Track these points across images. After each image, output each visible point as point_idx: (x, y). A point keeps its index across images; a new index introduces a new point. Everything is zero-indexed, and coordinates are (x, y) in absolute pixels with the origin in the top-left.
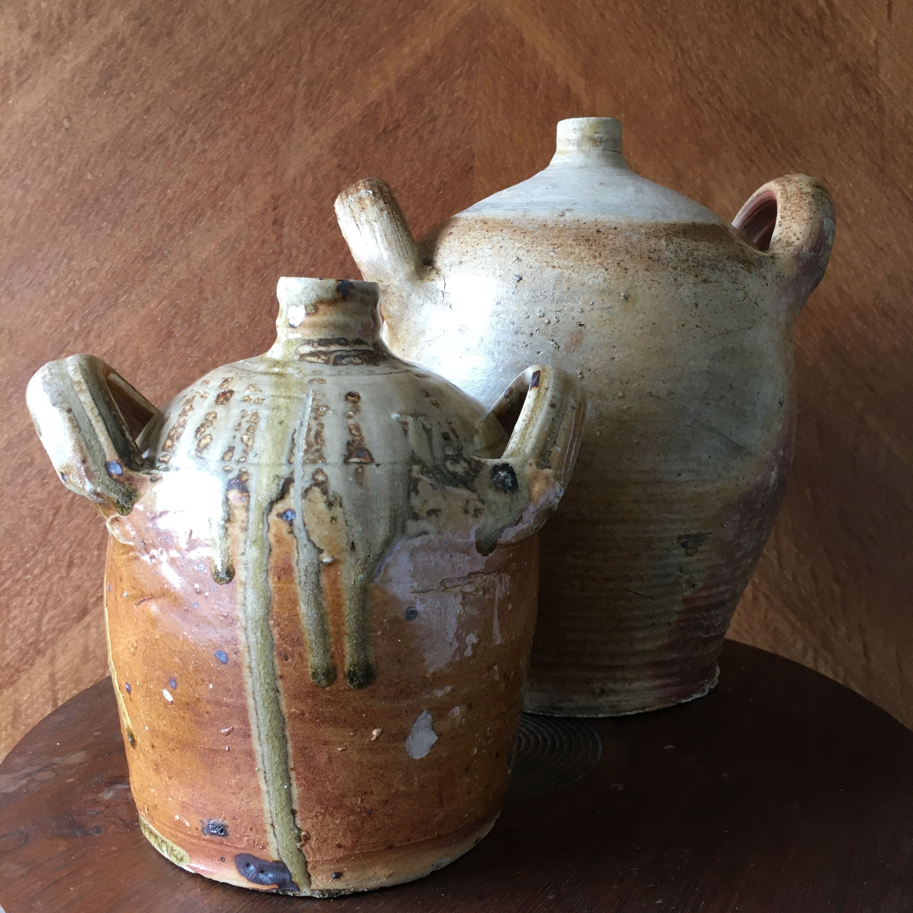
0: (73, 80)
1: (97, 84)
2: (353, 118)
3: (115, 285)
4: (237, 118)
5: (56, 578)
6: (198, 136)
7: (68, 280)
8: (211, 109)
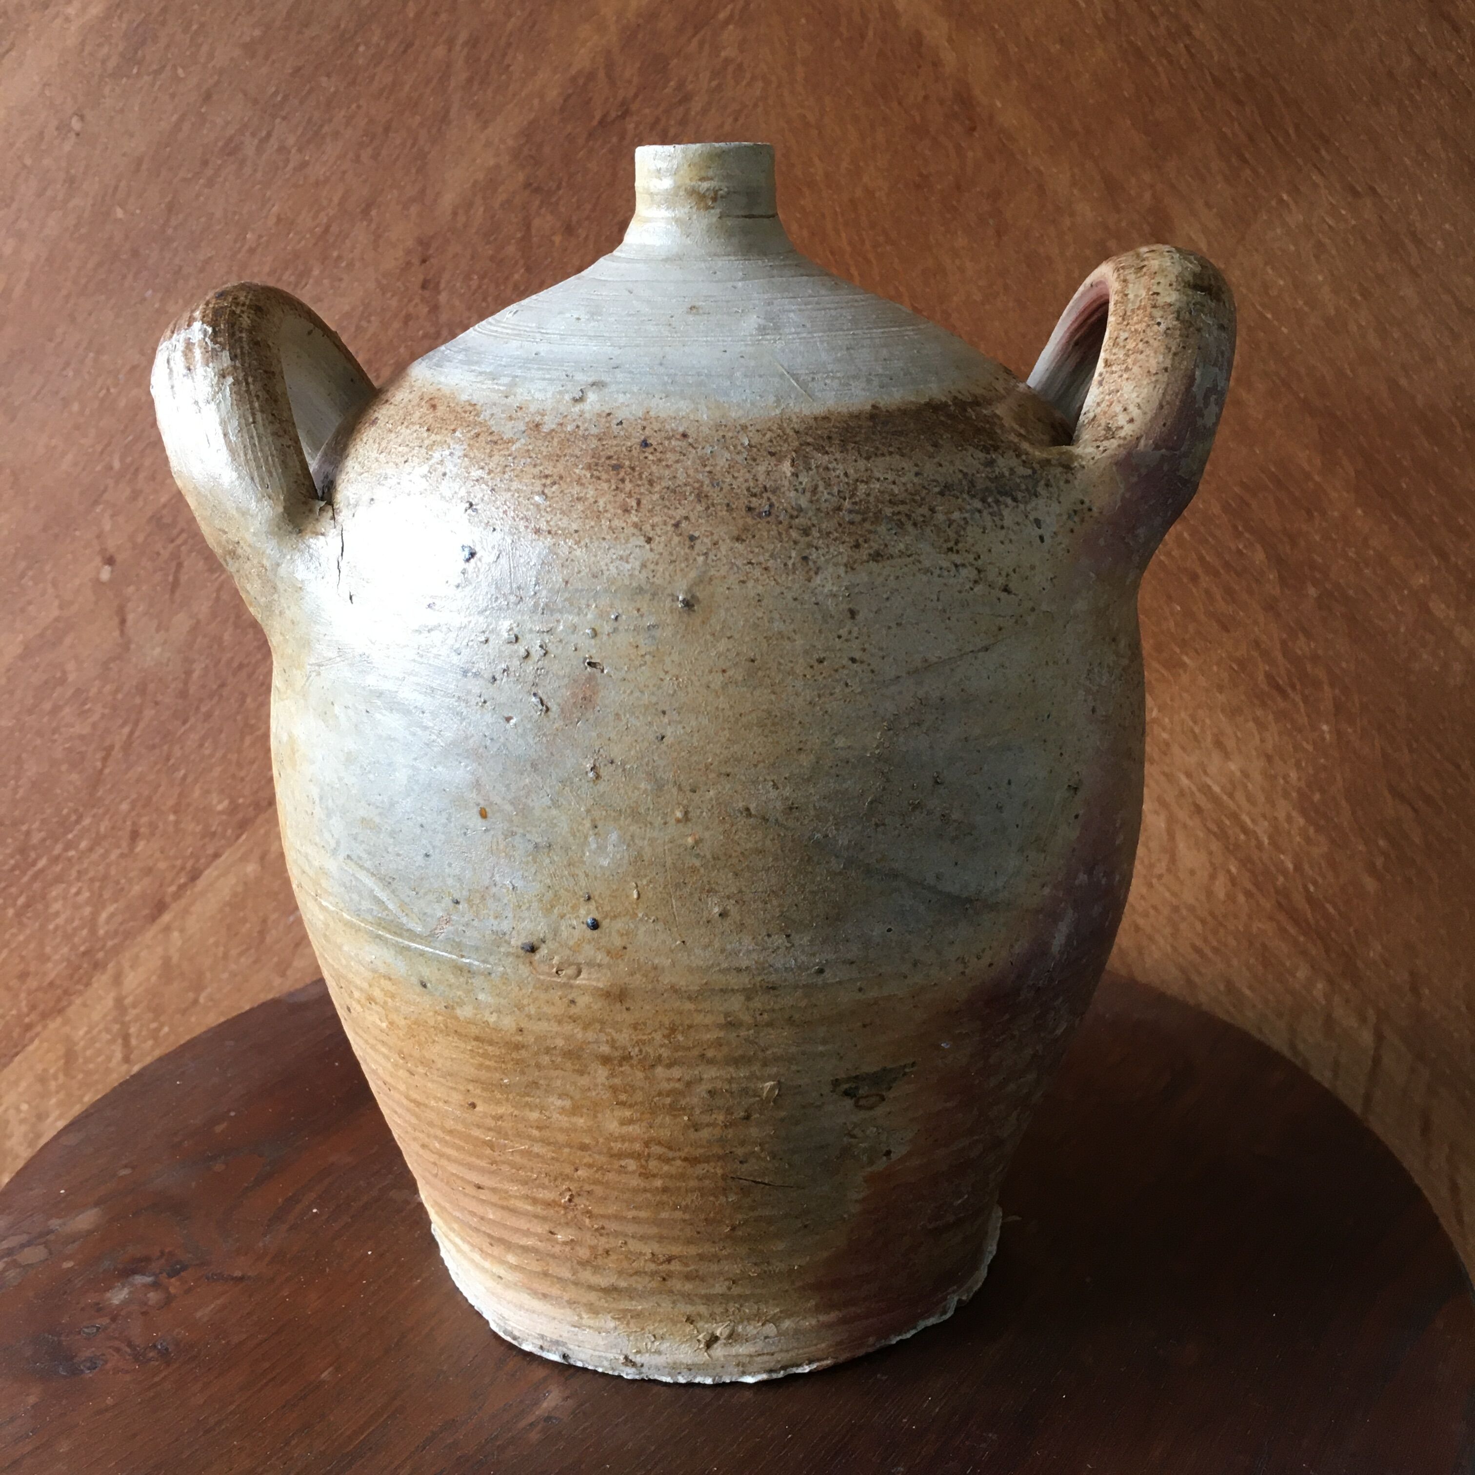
0: (83, 50)
1: (122, 56)
2: (548, 100)
4: (354, 106)
5: (113, 856)
6: (291, 140)
7: (98, 386)
8: (310, 92)
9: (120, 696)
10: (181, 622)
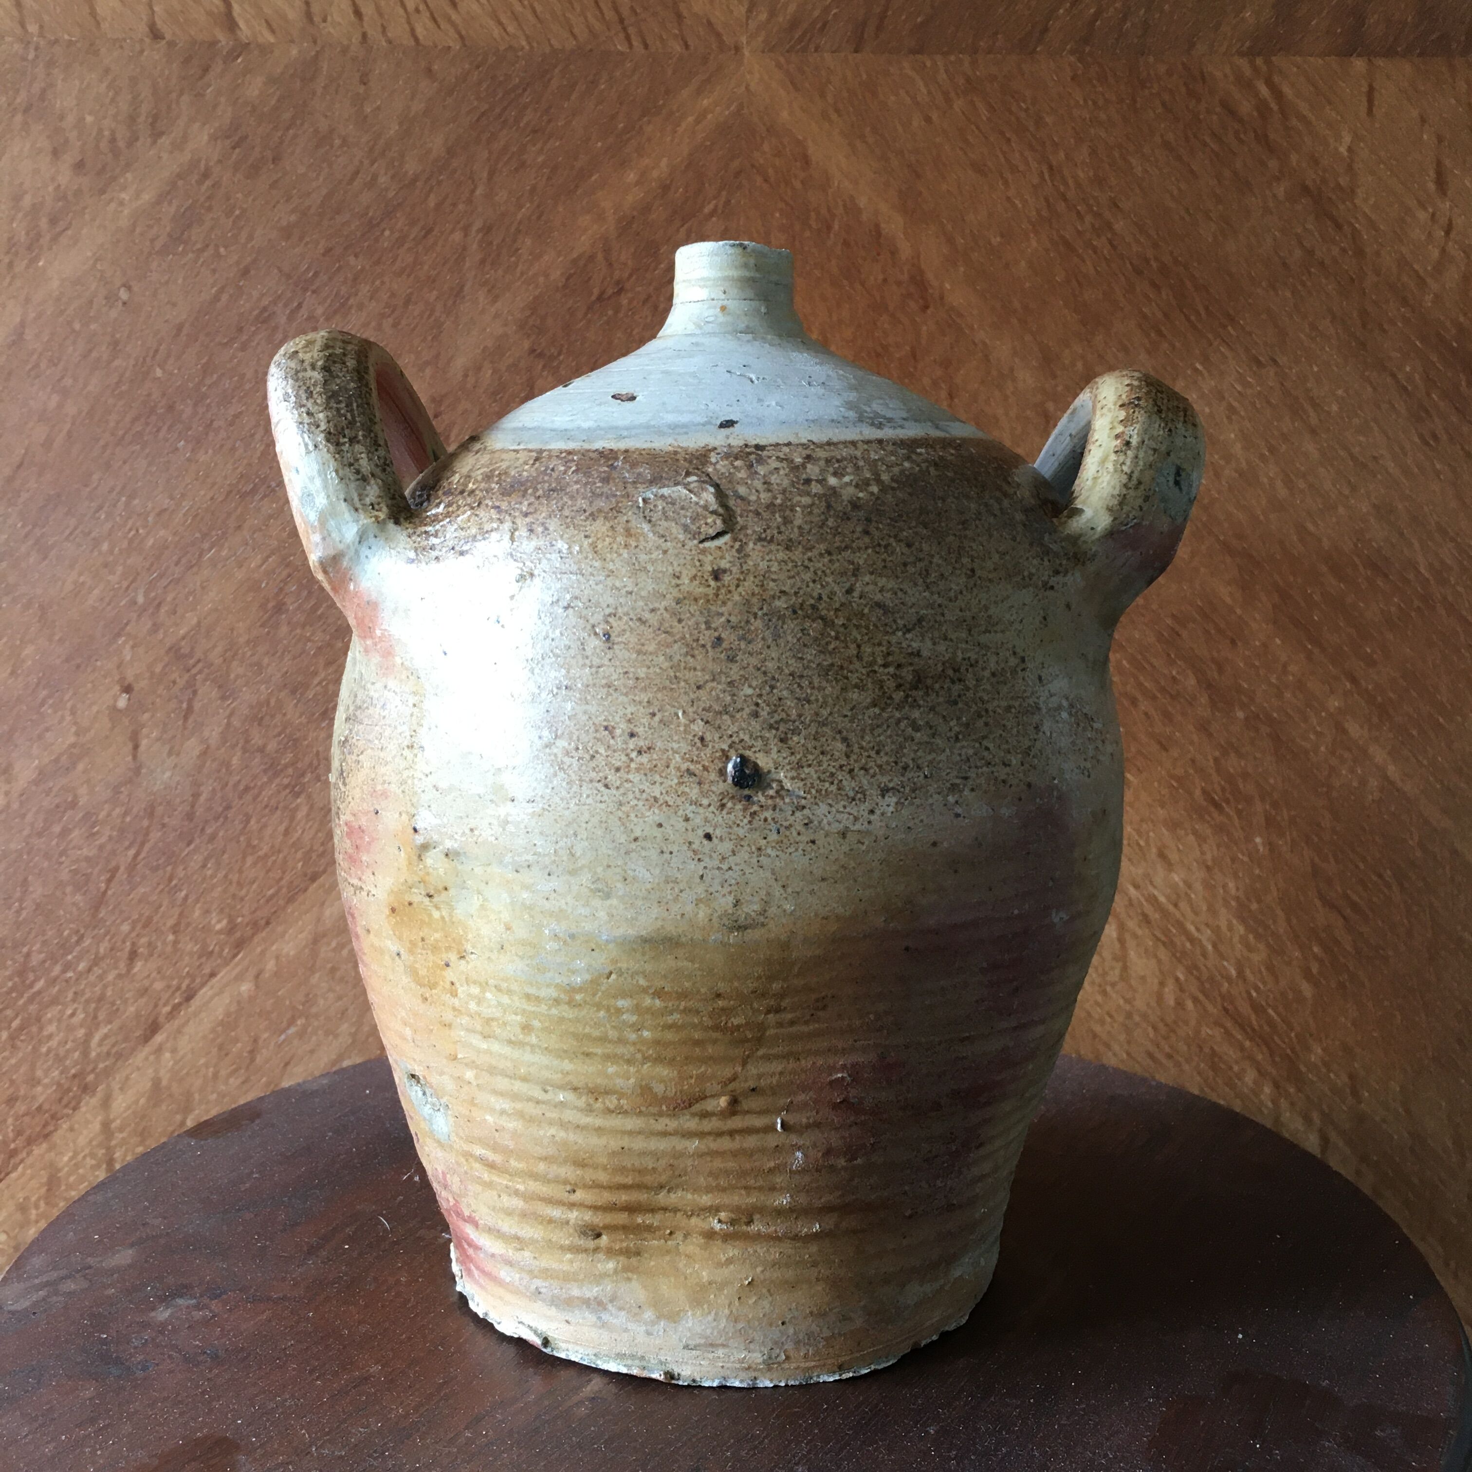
0: (134, 230)
1: (170, 235)
2: (552, 278)
3: (198, 535)
4: (378, 283)
5: (111, 977)
6: (320, 311)
7: (128, 527)
9: (128, 819)
10: (192, 747)
